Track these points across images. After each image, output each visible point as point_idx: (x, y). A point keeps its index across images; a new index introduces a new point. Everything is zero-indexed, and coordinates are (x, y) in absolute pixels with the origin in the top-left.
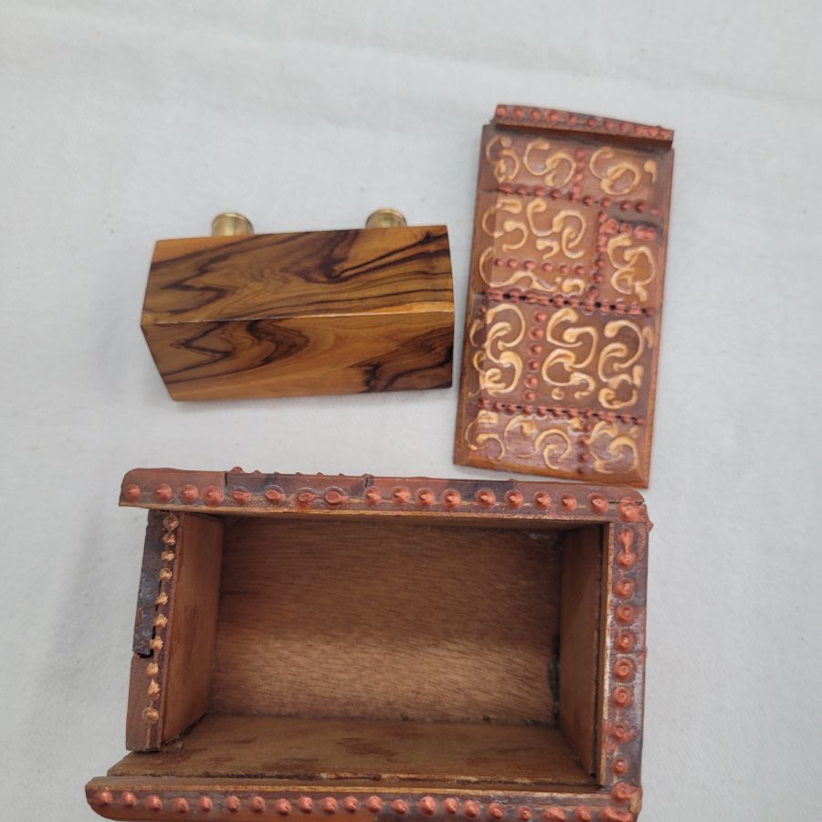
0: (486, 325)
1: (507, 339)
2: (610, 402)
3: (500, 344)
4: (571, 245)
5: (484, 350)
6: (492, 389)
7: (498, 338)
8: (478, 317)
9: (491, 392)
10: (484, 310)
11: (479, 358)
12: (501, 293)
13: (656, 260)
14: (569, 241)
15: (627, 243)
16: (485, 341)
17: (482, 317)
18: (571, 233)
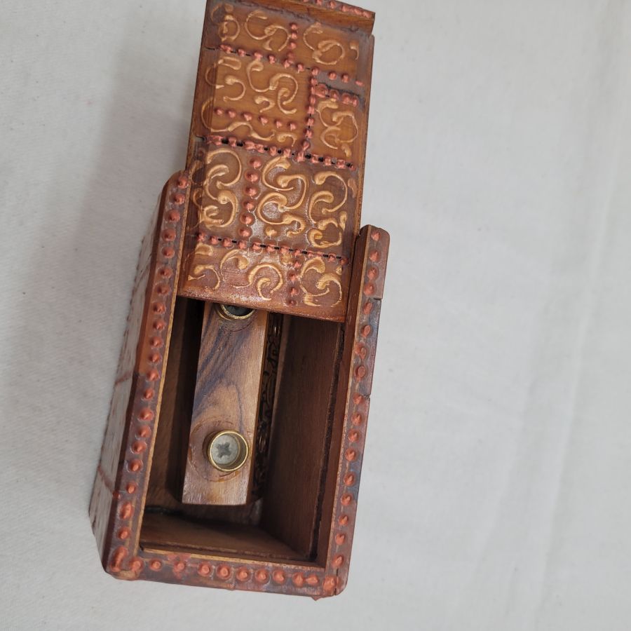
0: (205, 166)
1: (225, 179)
2: (318, 242)
3: (219, 183)
4: (284, 103)
5: (203, 188)
6: (210, 223)
7: (217, 179)
8: (197, 158)
9: (208, 226)
10: (204, 151)
11: (197, 195)
12: (220, 138)
13: (359, 124)
14: (283, 99)
15: (335, 107)
16: (204, 179)
17: (202, 158)
18: (285, 93)
